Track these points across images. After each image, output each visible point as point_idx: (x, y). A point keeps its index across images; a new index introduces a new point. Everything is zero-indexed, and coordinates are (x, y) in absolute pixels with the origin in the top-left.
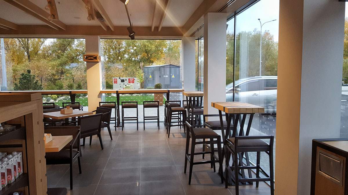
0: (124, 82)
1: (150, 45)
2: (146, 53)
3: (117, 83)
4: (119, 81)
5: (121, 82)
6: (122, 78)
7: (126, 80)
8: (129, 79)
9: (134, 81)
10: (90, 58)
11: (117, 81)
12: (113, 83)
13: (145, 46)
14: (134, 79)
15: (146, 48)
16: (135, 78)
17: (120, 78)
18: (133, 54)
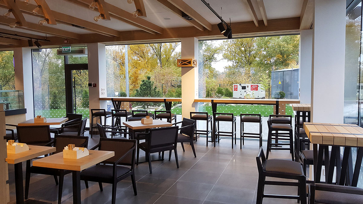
0: (245, 89)
1: (286, 45)
2: (281, 54)
3: (237, 90)
4: (239, 88)
5: (242, 89)
6: (243, 85)
7: (248, 87)
8: (252, 86)
9: (257, 88)
10: (184, 63)
11: (237, 88)
12: (233, 90)
13: (280, 46)
14: (257, 86)
15: (282, 49)
16: (259, 85)
17: (240, 85)
18: (265, 57)
